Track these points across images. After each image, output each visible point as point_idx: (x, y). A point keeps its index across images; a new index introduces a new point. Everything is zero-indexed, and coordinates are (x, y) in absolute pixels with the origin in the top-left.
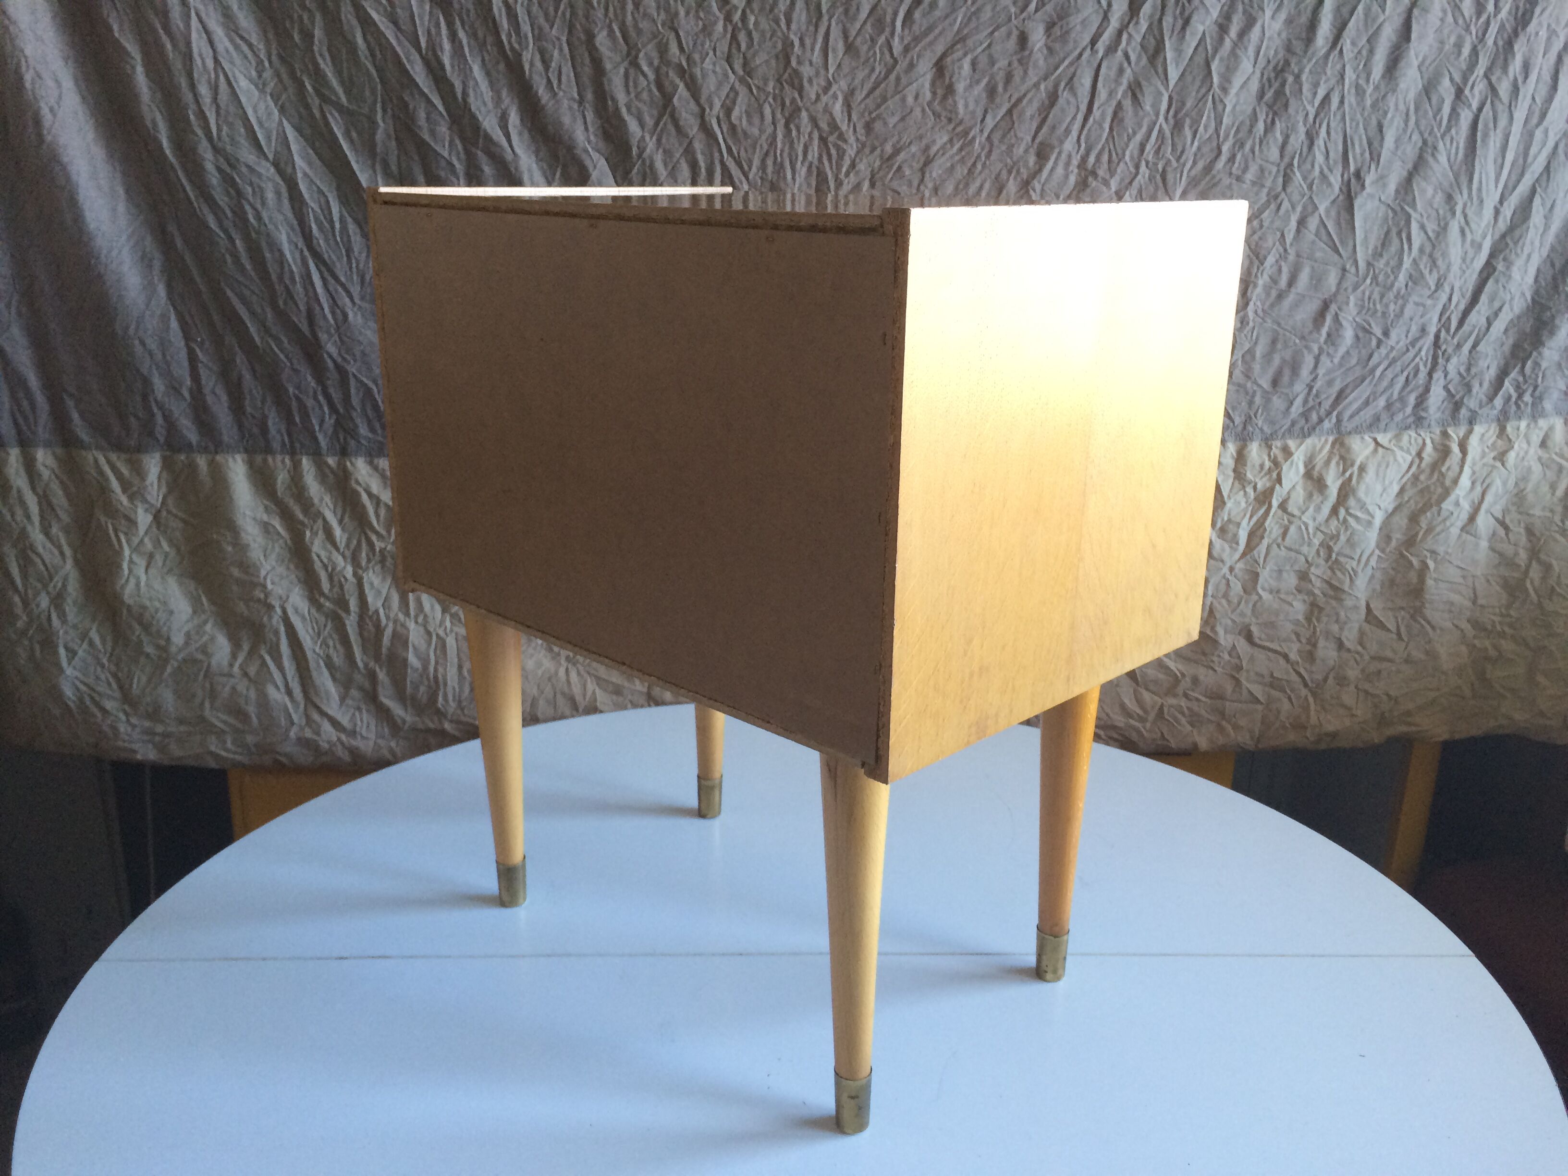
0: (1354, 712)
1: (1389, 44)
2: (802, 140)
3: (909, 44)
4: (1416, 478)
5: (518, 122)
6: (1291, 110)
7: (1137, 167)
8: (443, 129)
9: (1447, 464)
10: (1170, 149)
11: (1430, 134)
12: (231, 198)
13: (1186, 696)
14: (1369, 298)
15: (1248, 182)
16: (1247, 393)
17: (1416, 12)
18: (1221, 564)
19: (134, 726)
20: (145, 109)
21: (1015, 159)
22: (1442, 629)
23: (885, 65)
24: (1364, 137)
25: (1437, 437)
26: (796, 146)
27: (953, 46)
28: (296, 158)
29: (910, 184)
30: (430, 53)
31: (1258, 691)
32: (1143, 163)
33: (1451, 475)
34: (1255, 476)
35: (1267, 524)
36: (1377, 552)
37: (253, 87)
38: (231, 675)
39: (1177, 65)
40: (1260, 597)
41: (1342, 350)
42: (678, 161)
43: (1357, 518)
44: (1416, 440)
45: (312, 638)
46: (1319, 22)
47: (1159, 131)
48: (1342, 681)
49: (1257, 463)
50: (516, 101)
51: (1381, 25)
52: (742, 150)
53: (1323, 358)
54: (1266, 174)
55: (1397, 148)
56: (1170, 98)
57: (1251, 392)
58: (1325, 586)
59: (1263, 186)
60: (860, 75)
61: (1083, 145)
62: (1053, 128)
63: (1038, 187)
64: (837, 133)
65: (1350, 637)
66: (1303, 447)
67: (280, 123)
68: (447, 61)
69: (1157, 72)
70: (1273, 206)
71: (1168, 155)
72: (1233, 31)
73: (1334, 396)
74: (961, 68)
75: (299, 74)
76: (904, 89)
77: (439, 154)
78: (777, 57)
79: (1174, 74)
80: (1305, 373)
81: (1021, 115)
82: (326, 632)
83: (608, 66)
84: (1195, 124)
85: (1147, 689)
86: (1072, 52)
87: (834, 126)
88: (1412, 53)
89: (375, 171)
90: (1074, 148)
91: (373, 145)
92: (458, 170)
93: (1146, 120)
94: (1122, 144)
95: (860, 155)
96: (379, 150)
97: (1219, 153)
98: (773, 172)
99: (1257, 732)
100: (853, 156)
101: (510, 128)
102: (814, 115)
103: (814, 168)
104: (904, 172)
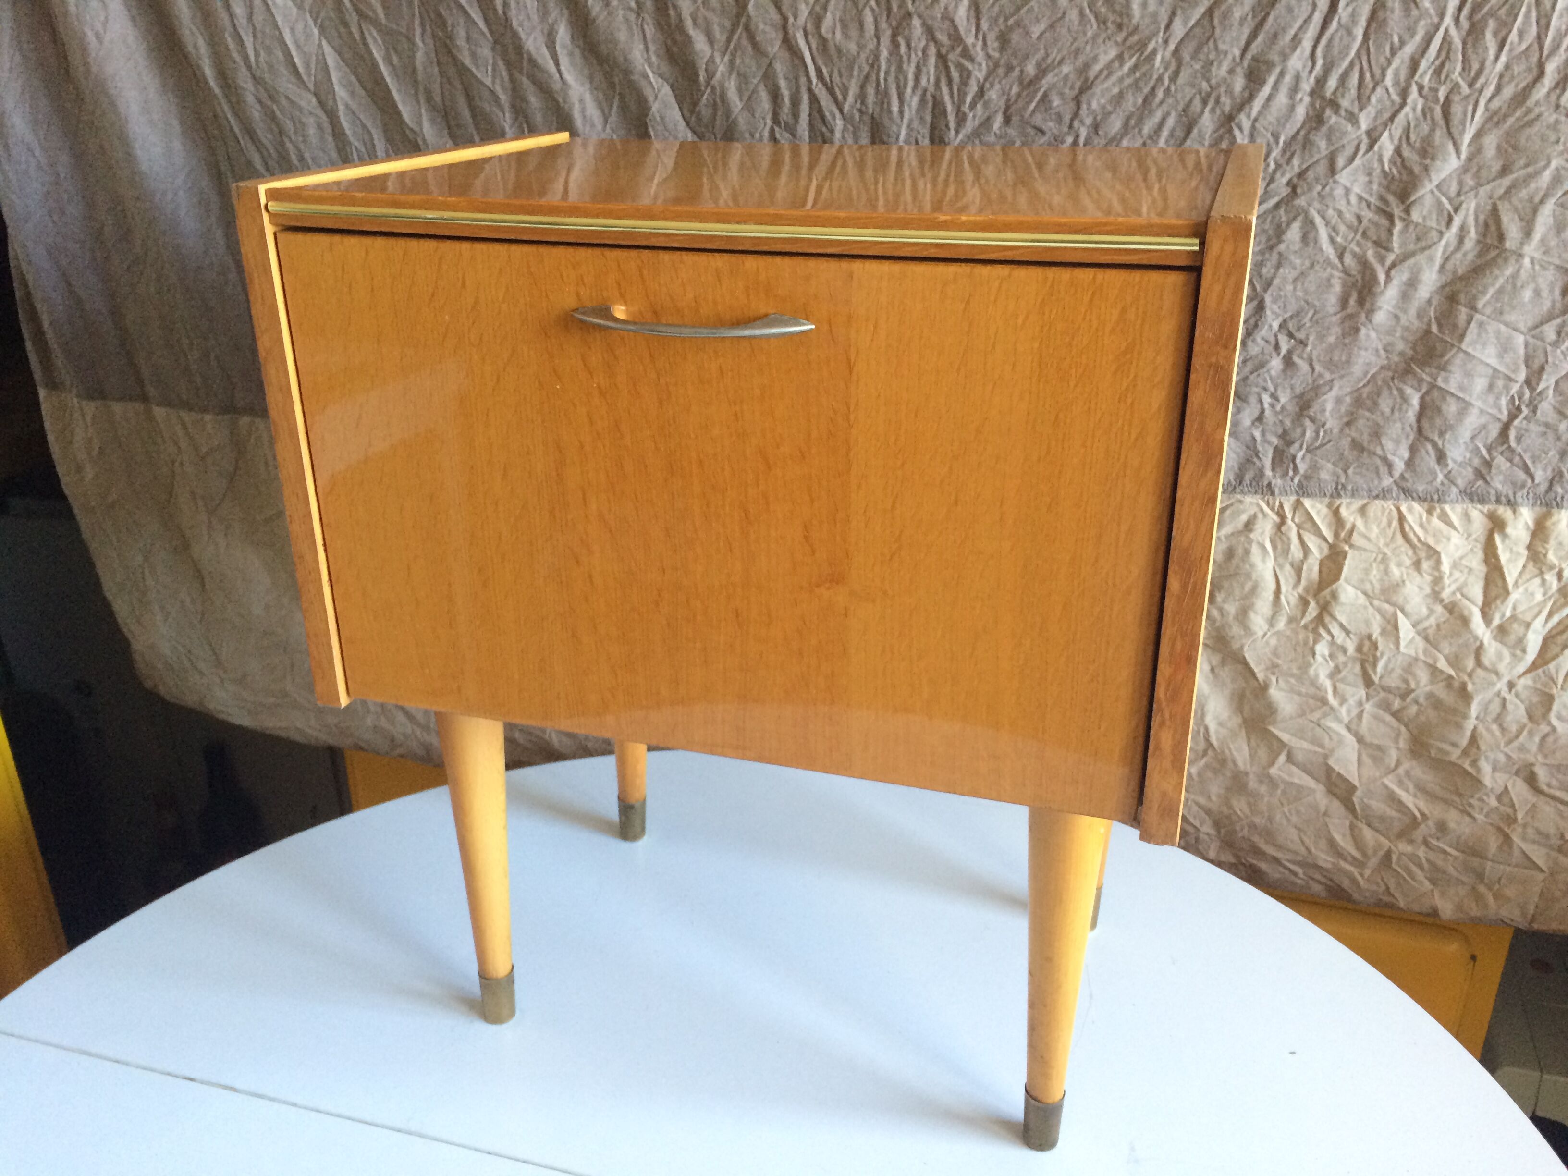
2: (914, 59)
5: (568, 40)
7: (1404, 94)
8: (485, 52)
10: (1459, 67)
12: (273, 135)
16: (1559, 438)
18: (1494, 677)
19: (227, 691)
20: (187, 32)
21: (1214, 82)
26: (905, 66)
28: (337, 88)
29: (1059, 118)
31: (1538, 854)
32: (1414, 89)
34: (1560, 559)
37: (290, 3)
40: (1554, 729)
42: (755, 90)
47: (1444, 39)
50: (566, 12)
52: (836, 73)
61: (1320, 62)
62: (1275, 36)
63: (1246, 124)
64: (959, 50)
67: (320, 46)
71: (1456, 76)
77: (482, 83)
81: (1225, 16)
84: (1505, 26)
85: (1369, 826)
87: (956, 38)
89: (418, 102)
90: (1304, 67)
91: (414, 70)
92: (503, 102)
93: (1422, 23)
94: (1382, 60)
95: (991, 79)
96: (420, 76)
97: (1541, 73)
98: (875, 103)
99: (1531, 909)
100: (982, 80)
101: (558, 48)
102: (930, 22)
103: (929, 97)
104: (1051, 102)
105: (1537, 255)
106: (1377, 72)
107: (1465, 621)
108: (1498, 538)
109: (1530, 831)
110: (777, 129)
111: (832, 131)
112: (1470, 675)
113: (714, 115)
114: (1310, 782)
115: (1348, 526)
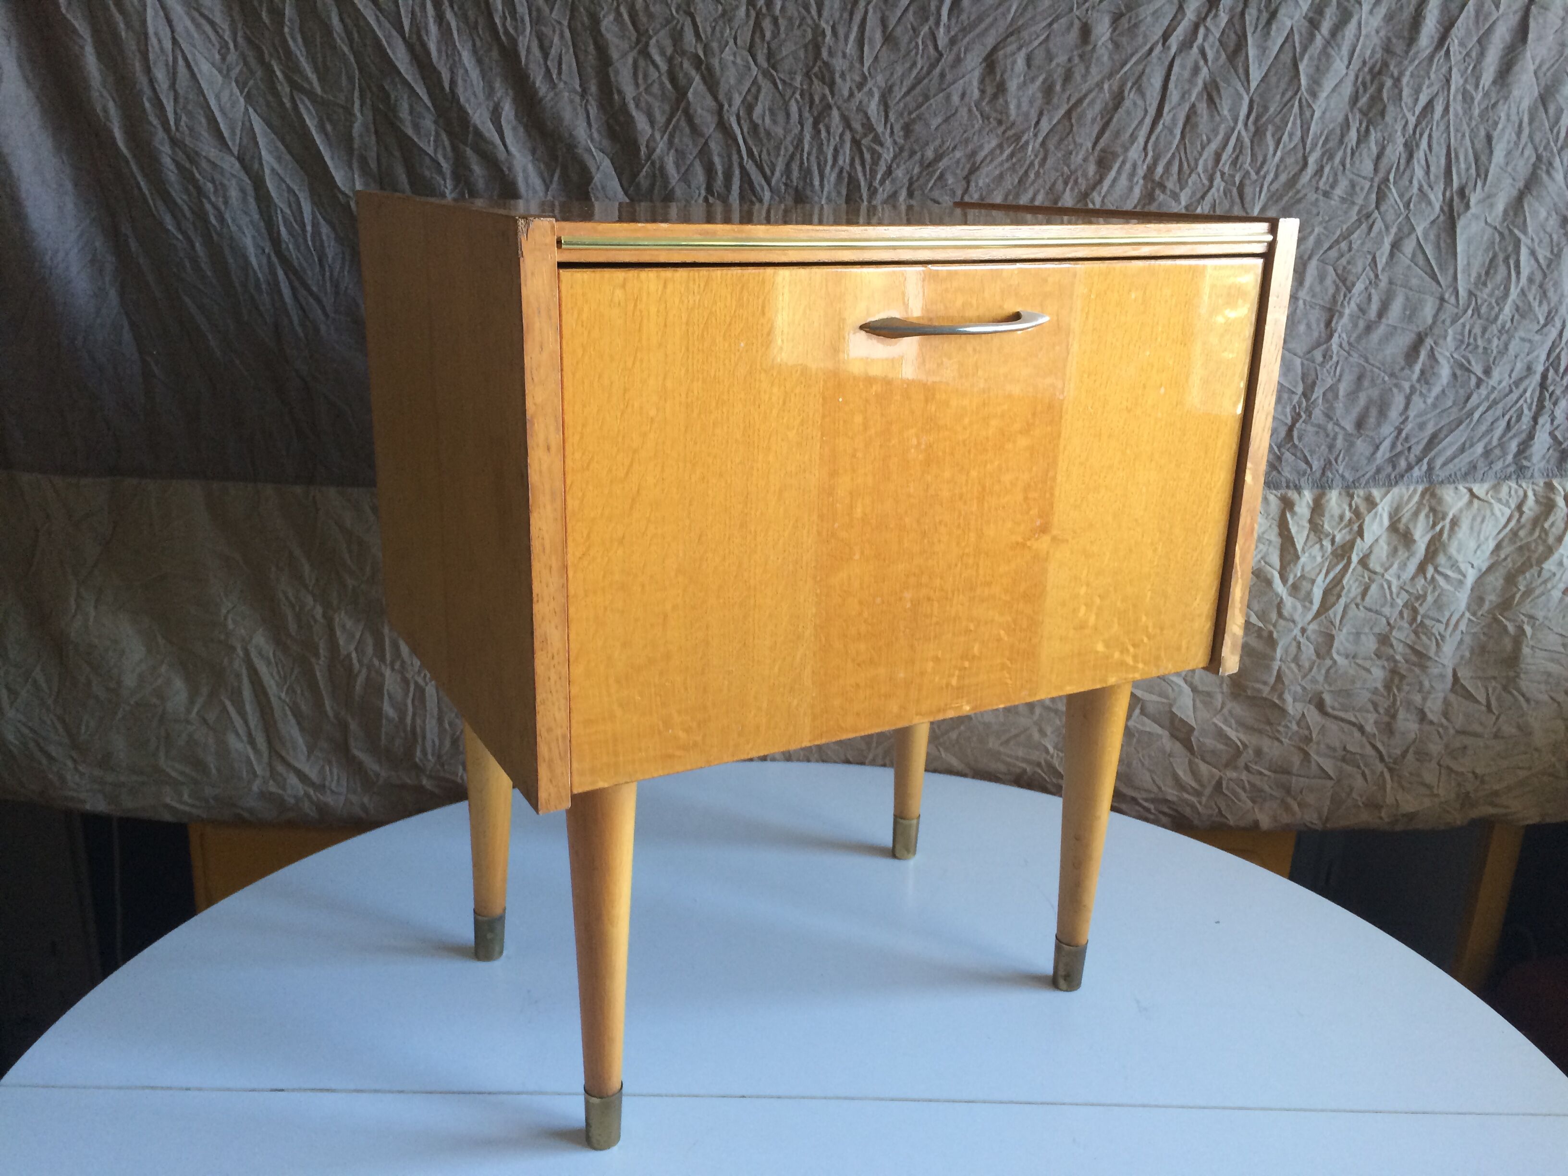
0: (1435, 791)
1: (1501, 46)
2: (833, 142)
3: (956, 35)
4: (1515, 533)
5: (512, 114)
6: (1388, 119)
7: (1211, 179)
8: (428, 123)
9: (1551, 519)
10: (1249, 159)
11: (1545, 149)
12: (189, 195)
13: (1247, 768)
14: (1470, 332)
15: (1336, 198)
16: (1327, 436)
17: (1534, 9)
18: (1291, 625)
19: (82, 775)
20: (95, 94)
21: (1073, 167)
22: (1537, 702)
23: (929, 58)
24: (1470, 151)
25: (1540, 489)
26: (825, 147)
27: (1007, 37)
28: (263, 153)
29: (953, 194)
30: (414, 36)
31: (1329, 766)
32: (1218, 174)
33: (1555, 532)
34: (1333, 528)
35: (1345, 582)
36: (1467, 615)
37: (216, 72)
38: (188, 722)
39: (1260, 65)
40: (1335, 662)
41: (1436, 390)
43: (1446, 577)
44: (1516, 492)
45: (278, 685)
46: (1424, 18)
47: (1238, 139)
48: (1422, 756)
49: (1336, 512)
50: (511, 92)
51: (1494, 22)
52: (765, 152)
53: (1416, 398)
54: (1358, 189)
55: (1507, 164)
56: (1251, 101)
57: (1332, 435)
58: (1408, 651)
59: (1353, 203)
60: (899, 70)
61: (1150, 154)
62: (1117, 134)
63: (1098, 200)
64: (871, 136)
65: (1434, 708)
66: (1389, 495)
67: (246, 113)
68: (433, 47)
69: (1236, 71)
70: (1364, 227)
71: (1247, 166)
72: (1326, 27)
73: (1426, 440)
74: (1014, 63)
75: (267, 56)
76: (949, 86)
77: (424, 152)
78: (806, 46)
79: (1256, 76)
80: (1394, 414)
81: (1081, 117)
82: (293, 677)
83: (615, 55)
84: (1279, 131)
85: (1203, 760)
86: (1141, 47)
87: (869, 127)
88: (1528, 54)
89: (351, 167)
90: (1139, 157)
91: (350, 138)
92: (444, 170)
93: (1223, 126)
94: (1195, 153)
95: (897, 160)
96: (357, 144)
97: (1305, 164)
98: (799, 178)
99: (1326, 810)
100: (889, 161)
101: (503, 123)
102: (846, 113)
103: (845, 175)
104: (947, 180)
105: (1308, 299)
106: (1192, 163)
107: (1269, 583)
108: (1288, 516)
109: (1322, 746)
110: (710, 198)
111: (761, 201)
112: (1274, 626)
113: (653, 185)
114: (1158, 730)
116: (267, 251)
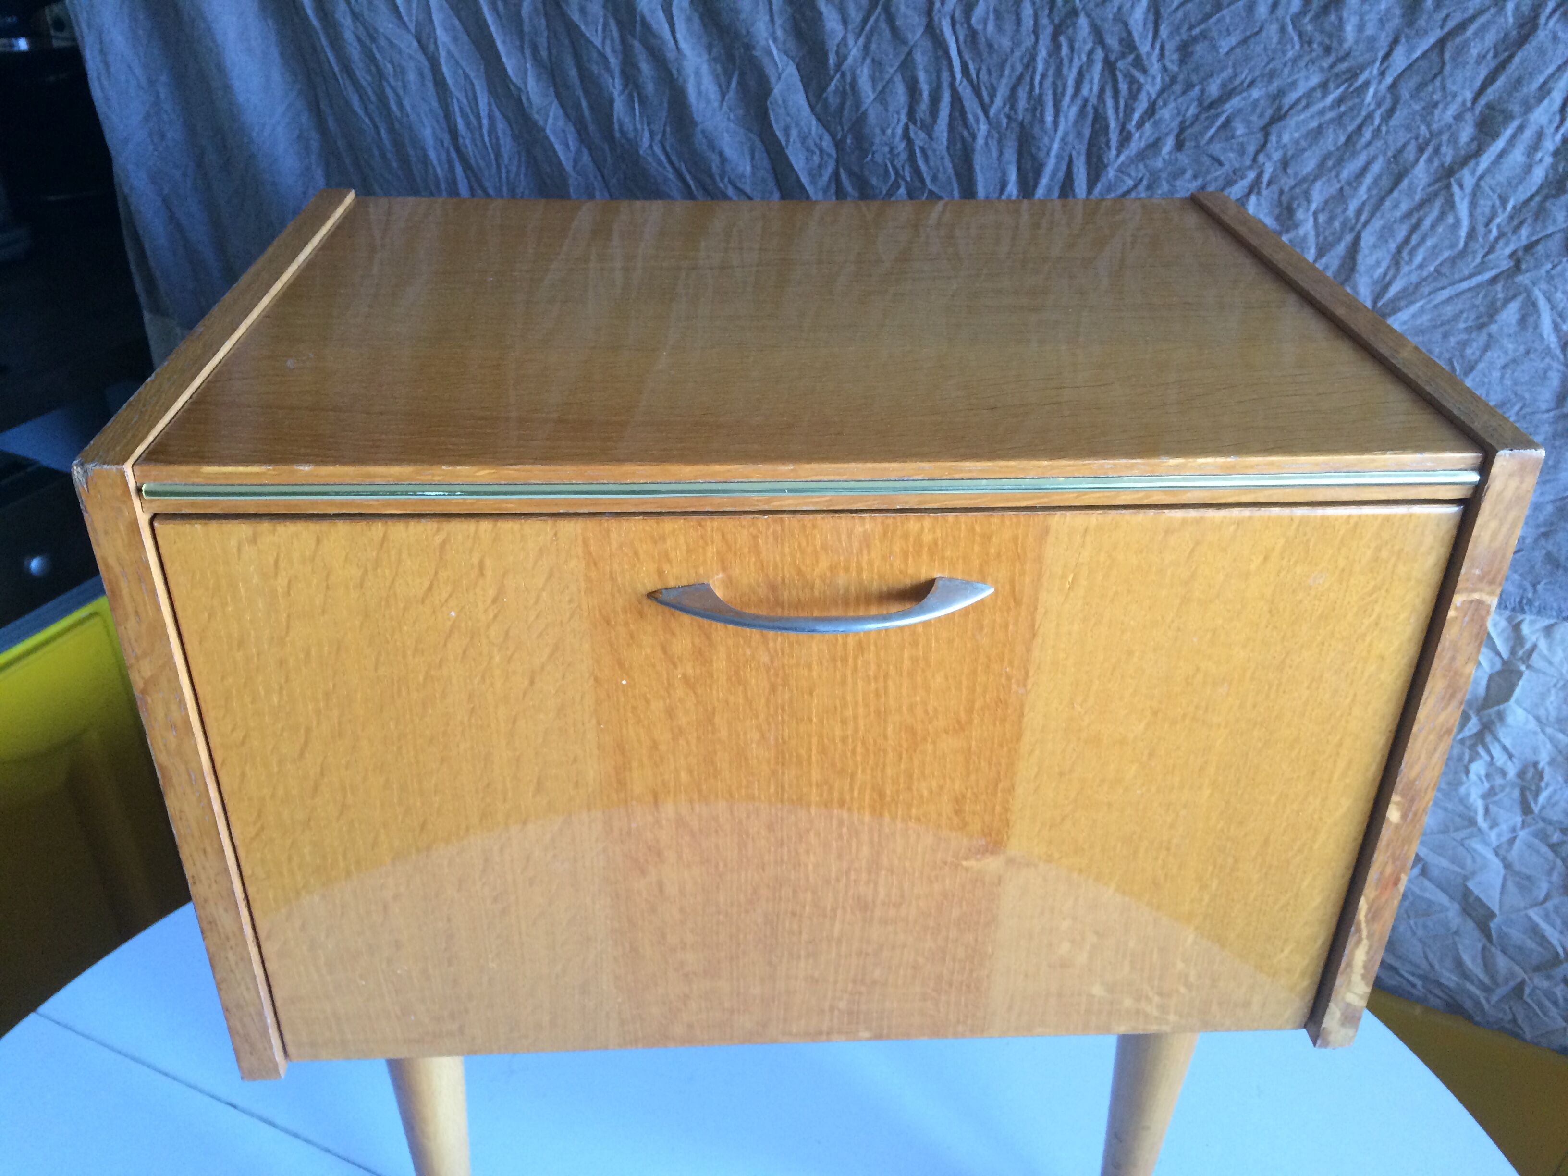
2: (1077, 63)
8: (596, 9)
12: (372, 77)
21: (1435, 127)
26: (1065, 71)
28: (439, 31)
29: (1242, 152)
42: (891, 80)
52: (984, 68)
63: (1469, 181)
64: (1131, 57)
77: (592, 43)
81: (1460, 51)
85: (1504, 952)
87: (1129, 45)
89: (524, 55)
90: (1550, 122)
91: (520, 19)
92: (612, 66)
95: (1165, 95)
96: (527, 28)
98: (1027, 110)
100: (1154, 96)
101: (674, 13)
102: (1099, 23)
103: (1090, 109)
104: (1234, 129)
110: (911, 127)
111: (974, 137)
113: (843, 104)
114: (1442, 899)
115: (1528, 646)
116: (446, 145)
